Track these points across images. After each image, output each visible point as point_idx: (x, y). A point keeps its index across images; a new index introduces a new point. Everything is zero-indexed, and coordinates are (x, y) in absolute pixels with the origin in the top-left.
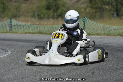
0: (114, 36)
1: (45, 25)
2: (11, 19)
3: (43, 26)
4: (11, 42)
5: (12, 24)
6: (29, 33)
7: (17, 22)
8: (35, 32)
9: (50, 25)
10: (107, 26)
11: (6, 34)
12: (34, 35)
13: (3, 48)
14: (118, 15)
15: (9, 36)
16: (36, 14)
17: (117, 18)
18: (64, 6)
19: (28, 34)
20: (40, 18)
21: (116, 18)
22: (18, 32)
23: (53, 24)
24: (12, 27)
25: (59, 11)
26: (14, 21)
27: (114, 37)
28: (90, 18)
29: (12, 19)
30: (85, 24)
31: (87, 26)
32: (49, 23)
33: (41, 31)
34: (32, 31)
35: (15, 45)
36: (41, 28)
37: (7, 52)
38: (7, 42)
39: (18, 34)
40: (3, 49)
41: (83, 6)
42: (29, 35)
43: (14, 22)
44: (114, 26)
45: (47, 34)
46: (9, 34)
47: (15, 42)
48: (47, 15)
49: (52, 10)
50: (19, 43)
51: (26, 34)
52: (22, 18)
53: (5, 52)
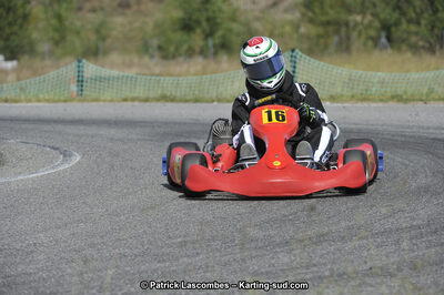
0: (381, 100)
1: (179, 75)
2: (79, 61)
3: (172, 78)
4: (82, 127)
5: (85, 75)
6: (133, 100)
7: (99, 68)
8: (151, 95)
9: (195, 74)
10: (360, 72)
11: (68, 104)
12: (148, 104)
13: (57, 145)
14: (389, 39)
15: (76, 109)
16: (155, 42)
17: (389, 50)
18: (233, 19)
19: (129, 103)
20: (166, 53)
21: (385, 48)
23: (204, 72)
24: (84, 84)
25: (220, 33)
26: (91, 65)
27: (380, 104)
28: (310, 52)
29: (84, 61)
30: (297, 70)
31: (300, 76)
32: (192, 70)
33: (168, 94)
34: (142, 95)
35: (92, 137)
36: (168, 84)
37: (70, 156)
38: (70, 129)
39: (102, 103)
40: (57, 149)
41: (289, 17)
42: (133, 106)
43: (90, 69)
44: (380, 74)
45: (186, 101)
46: (75, 104)
47: (94, 127)
48: (185, 47)
49: (198, 31)
50: (104, 131)
51: (125, 103)
52: (115, 57)
53: (65, 156)
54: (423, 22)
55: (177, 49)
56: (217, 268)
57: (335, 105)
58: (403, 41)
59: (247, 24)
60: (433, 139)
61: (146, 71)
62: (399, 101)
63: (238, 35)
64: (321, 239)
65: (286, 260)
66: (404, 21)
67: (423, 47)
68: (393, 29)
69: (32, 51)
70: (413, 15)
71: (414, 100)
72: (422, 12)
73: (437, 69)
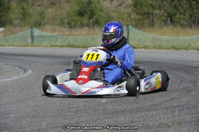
0: (167, 49)
1: (76, 36)
2: (32, 28)
4: (32, 58)
5: (34, 35)
6: (56, 46)
7: (41, 32)
8: (65, 44)
9: (84, 35)
10: (157, 36)
11: (27, 47)
12: (62, 48)
13: (21, 66)
14: (171, 21)
15: (30, 50)
16: (66, 21)
17: (171, 26)
18: (101, 11)
19: (54, 48)
20: (71, 26)
21: (170, 25)
22: (42, 45)
23: (88, 34)
24: (34, 38)
25: (95, 17)
26: (37, 30)
27: (167, 51)
28: (136, 26)
29: (34, 28)
30: (129, 34)
31: (130, 37)
33: (72, 44)
34: (60, 44)
35: (37, 62)
36: (72, 40)
37: (27, 70)
38: (27, 59)
39: (41, 47)
41: (126, 10)
42: (56, 49)
43: (37, 32)
44: (166, 37)
45: (80, 47)
46: (30, 47)
47: (38, 58)
48: (79, 23)
49: (86, 16)
50: (42, 60)
51: (52, 48)
52: (48, 27)
53: (24, 71)
54: (187, 14)
55: (76, 24)
56: (91, 122)
57: (146, 50)
58: (178, 22)
59: (108, 13)
60: (190, 67)
61: (62, 34)
62: (175, 49)
63: (104, 18)
64: (138, 110)
65: (122, 119)
66: (178, 13)
67: (186, 25)
68: (173, 17)
69: (11, 23)
70: (182, 11)
71: (182, 49)
72: (187, 10)
73: (192, 35)
